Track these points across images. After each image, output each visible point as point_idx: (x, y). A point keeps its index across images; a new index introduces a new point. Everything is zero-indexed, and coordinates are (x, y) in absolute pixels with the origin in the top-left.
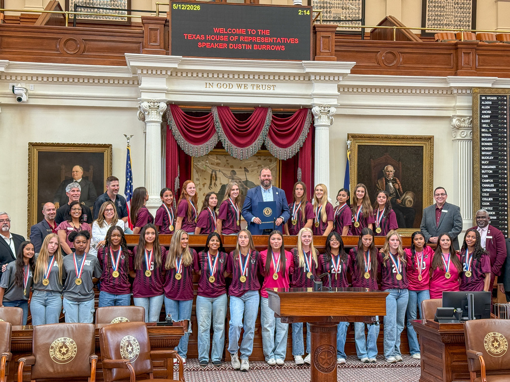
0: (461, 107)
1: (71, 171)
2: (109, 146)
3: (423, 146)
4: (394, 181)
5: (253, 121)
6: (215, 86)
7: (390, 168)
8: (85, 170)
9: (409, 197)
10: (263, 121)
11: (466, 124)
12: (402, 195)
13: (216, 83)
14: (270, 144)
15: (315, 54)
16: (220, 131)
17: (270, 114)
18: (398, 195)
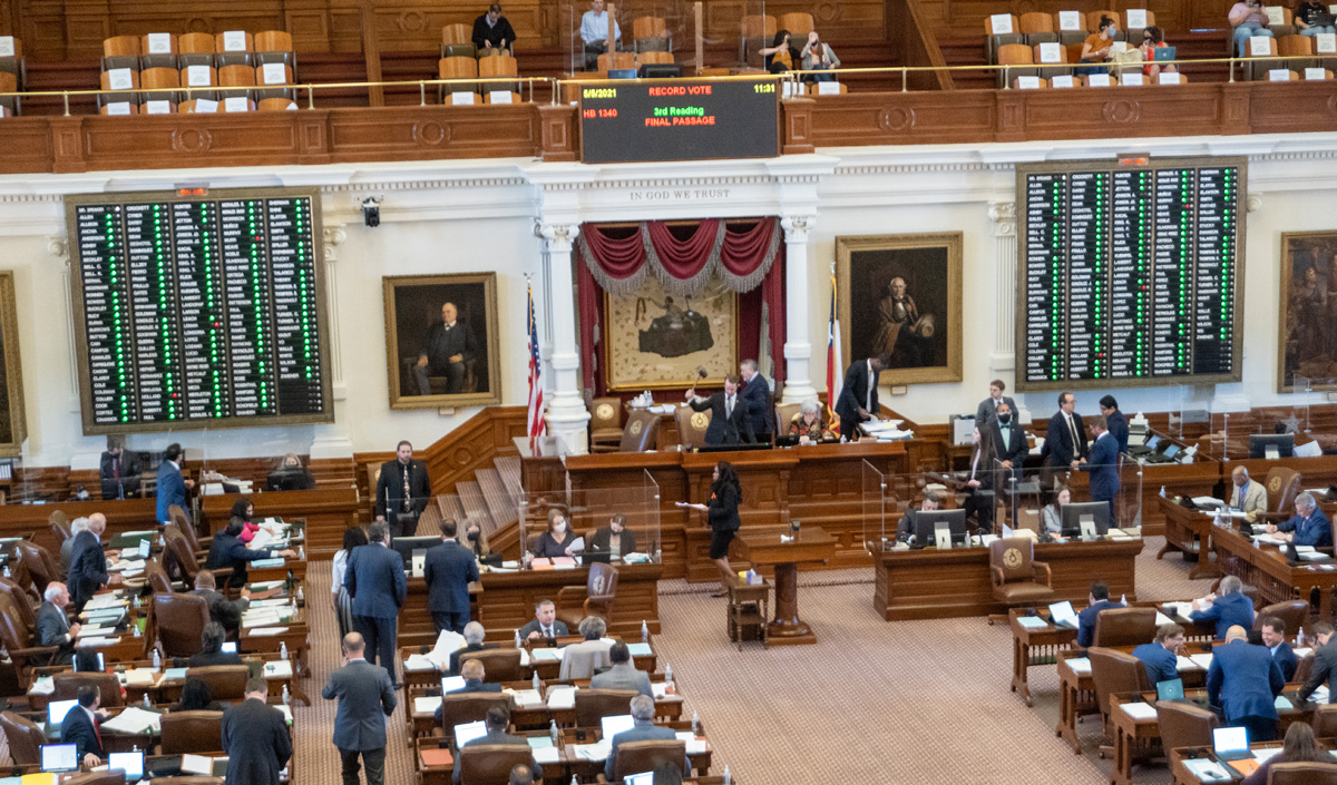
0: (1001, 190)
1: (441, 312)
2: (491, 274)
3: (944, 250)
4: (905, 301)
5: (698, 239)
6: (644, 196)
7: (900, 282)
8: (460, 308)
9: (927, 323)
10: (712, 240)
11: (1010, 213)
12: (916, 320)
13: (644, 192)
14: (723, 270)
15: (784, 142)
16: (653, 257)
17: (722, 231)
18: (911, 320)
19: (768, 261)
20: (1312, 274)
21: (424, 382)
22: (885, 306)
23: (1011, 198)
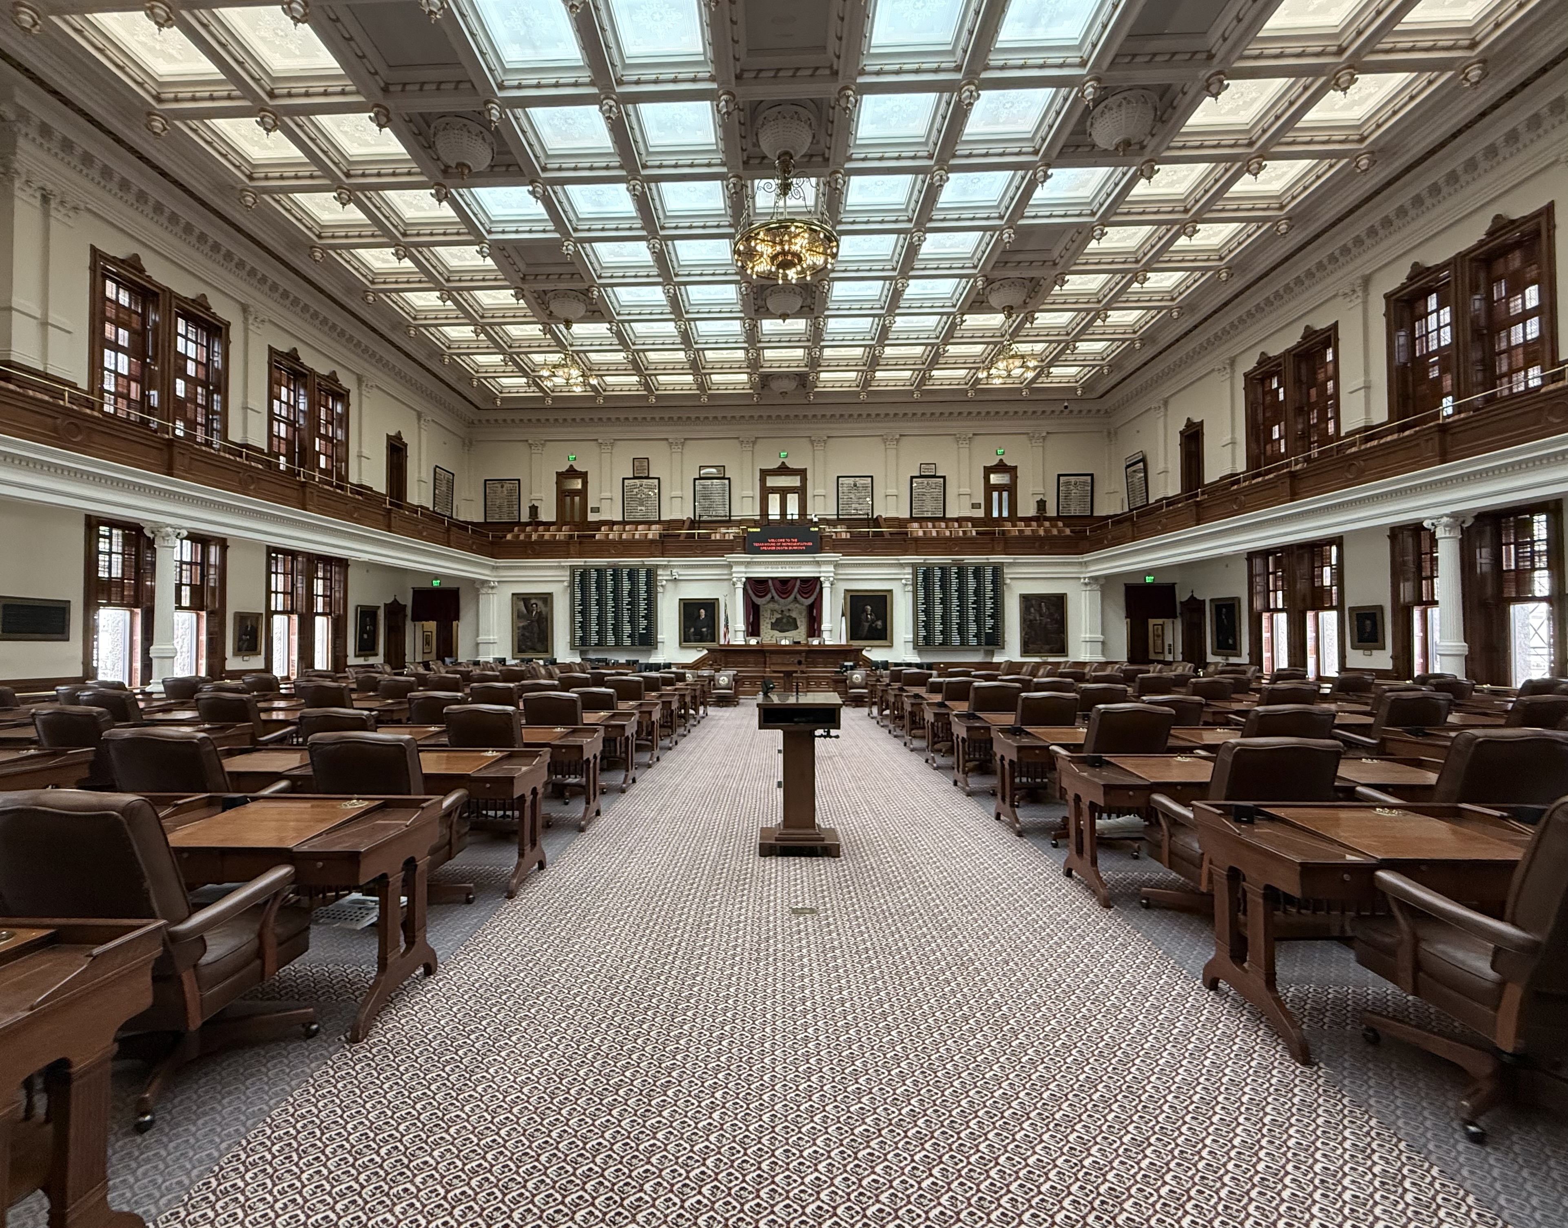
0: (907, 573)
1: (699, 612)
2: (717, 599)
3: (886, 596)
4: (871, 614)
5: (790, 585)
7: (869, 607)
9: (879, 623)
10: (795, 585)
11: (910, 585)
12: (875, 621)
13: (771, 567)
15: (822, 550)
16: (773, 591)
17: (798, 583)
18: (873, 622)
19: (815, 594)
20: (1032, 610)
21: (692, 638)
22: (863, 616)
23: (910, 576)
